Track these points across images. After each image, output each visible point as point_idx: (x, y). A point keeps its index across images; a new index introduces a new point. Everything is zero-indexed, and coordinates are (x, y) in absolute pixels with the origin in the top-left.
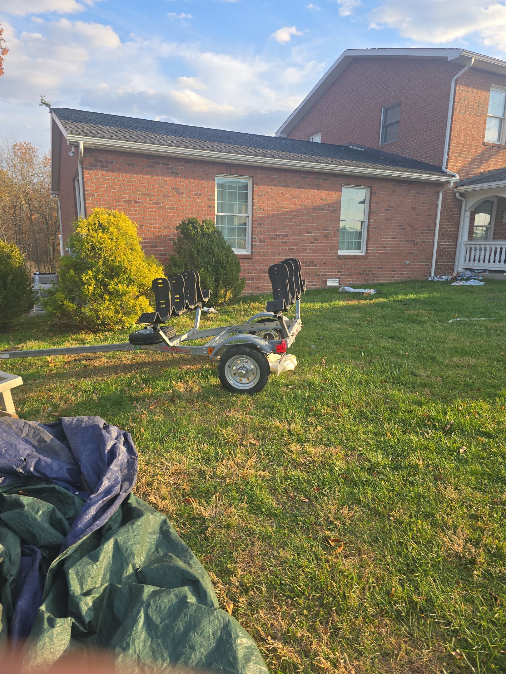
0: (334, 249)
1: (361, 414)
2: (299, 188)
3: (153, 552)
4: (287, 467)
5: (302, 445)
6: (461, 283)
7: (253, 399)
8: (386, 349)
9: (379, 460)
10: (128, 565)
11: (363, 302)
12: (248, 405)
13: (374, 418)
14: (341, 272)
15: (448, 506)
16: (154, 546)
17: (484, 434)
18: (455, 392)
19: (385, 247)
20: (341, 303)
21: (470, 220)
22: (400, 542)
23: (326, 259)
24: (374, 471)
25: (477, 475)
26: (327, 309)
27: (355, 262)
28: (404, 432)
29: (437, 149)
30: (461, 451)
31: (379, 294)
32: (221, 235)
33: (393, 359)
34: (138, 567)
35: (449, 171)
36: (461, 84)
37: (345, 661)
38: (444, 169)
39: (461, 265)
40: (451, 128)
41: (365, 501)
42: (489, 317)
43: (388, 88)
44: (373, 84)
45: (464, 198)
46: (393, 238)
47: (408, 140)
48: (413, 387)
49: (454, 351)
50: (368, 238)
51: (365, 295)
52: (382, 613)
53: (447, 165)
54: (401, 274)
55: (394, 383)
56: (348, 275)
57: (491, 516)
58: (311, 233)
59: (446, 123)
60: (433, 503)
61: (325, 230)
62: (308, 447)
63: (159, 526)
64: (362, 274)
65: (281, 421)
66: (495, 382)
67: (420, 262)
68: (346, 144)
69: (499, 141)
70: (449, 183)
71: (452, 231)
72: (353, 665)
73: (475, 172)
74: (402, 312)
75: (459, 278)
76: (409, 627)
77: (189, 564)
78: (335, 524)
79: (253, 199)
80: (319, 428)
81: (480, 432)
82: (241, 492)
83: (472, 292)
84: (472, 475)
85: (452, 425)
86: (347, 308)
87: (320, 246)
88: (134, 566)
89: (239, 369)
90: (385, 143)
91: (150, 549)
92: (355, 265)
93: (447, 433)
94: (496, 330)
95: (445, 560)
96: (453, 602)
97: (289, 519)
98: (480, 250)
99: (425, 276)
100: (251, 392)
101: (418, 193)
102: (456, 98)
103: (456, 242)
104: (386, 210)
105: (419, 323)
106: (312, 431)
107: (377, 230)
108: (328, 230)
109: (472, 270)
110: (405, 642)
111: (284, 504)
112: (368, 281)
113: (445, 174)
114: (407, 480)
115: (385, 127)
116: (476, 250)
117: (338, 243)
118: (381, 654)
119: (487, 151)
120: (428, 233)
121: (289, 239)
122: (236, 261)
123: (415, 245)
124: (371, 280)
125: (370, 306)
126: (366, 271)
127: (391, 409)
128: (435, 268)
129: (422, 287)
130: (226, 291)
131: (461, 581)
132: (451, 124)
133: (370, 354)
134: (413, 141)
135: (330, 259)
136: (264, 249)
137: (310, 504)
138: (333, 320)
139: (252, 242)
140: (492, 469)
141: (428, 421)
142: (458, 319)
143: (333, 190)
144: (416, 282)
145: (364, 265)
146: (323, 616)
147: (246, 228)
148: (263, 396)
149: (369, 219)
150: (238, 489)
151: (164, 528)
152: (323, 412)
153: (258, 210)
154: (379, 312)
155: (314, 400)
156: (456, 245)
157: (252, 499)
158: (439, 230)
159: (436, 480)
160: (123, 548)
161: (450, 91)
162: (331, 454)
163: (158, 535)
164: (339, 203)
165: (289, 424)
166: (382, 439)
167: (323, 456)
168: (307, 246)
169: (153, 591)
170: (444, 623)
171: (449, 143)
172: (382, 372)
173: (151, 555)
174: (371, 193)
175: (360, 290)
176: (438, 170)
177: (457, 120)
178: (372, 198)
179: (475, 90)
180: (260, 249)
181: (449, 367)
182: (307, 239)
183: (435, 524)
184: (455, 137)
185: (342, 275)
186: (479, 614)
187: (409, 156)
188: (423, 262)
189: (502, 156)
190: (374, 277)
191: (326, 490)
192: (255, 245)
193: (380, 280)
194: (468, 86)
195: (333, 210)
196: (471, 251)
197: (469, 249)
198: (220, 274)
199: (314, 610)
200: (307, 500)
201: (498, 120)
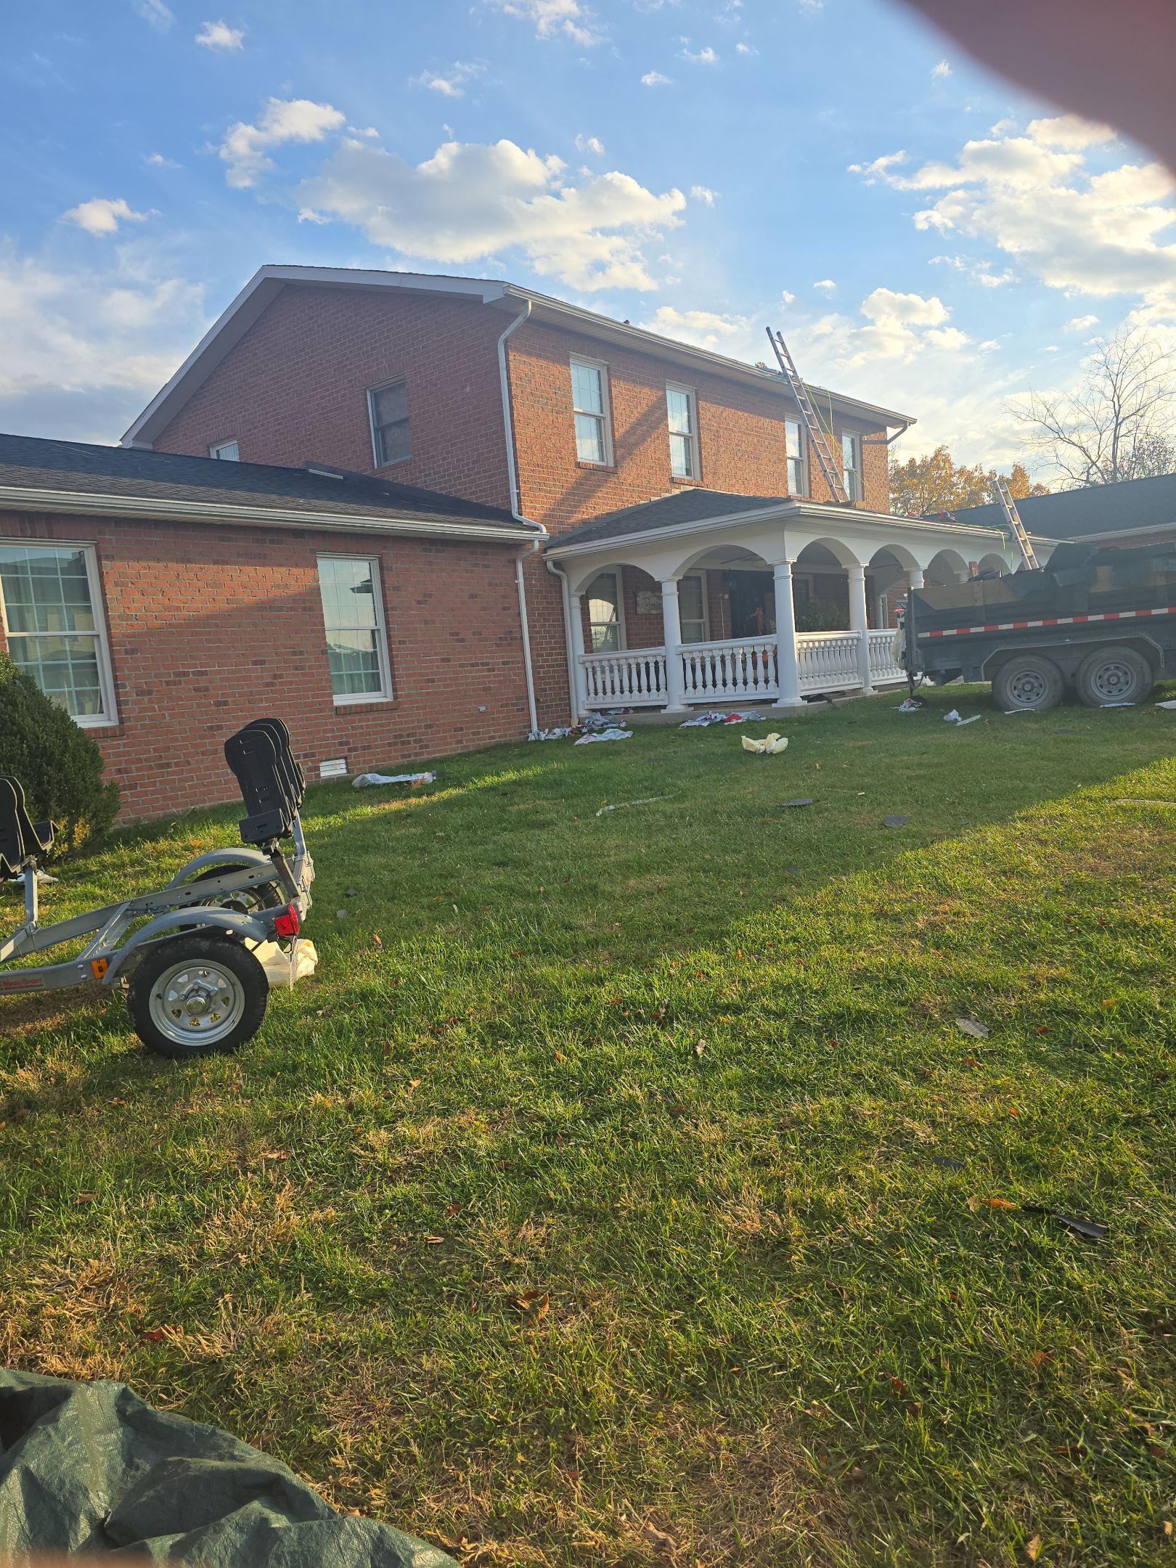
0: (323, 695)
1: (495, 1031)
2: (216, 562)
3: (124, 1472)
4: (372, 1184)
5: (389, 1130)
6: (592, 739)
7: (239, 1062)
8: (499, 887)
9: (560, 1109)
10: (74, 1518)
11: (413, 801)
12: (230, 1077)
13: (522, 1029)
14: (347, 743)
15: (711, 1156)
16: (119, 1459)
17: (726, 1009)
18: (653, 944)
19: (433, 681)
20: (368, 810)
21: (583, 614)
22: (650, 1253)
23: (307, 719)
24: (556, 1135)
25: (737, 1085)
26: (342, 828)
27: (374, 719)
28: (588, 1044)
29: (493, 475)
30: (699, 1050)
31: (443, 781)
32: (33, 686)
33: (518, 905)
34: (103, 1515)
35: (525, 518)
36: (516, 349)
37: (629, 1516)
38: (515, 514)
39: (582, 704)
40: (513, 434)
41: (559, 1198)
42: (662, 794)
43: (372, 349)
44: (339, 340)
45: (563, 570)
46: (444, 660)
47: (433, 457)
48: (576, 952)
49: (626, 868)
50: (392, 663)
51: (414, 787)
52: (664, 1395)
53: (520, 507)
54: (474, 734)
55: (537, 952)
56: (364, 748)
57: (785, 1151)
58: (263, 662)
59: (502, 424)
60: (686, 1160)
61: (294, 653)
62: (405, 1129)
63: (114, 1410)
64: (395, 744)
65: (323, 1090)
66: (712, 911)
67: (507, 705)
68: (299, 465)
69: (602, 459)
70: (532, 541)
71: (553, 637)
72: (644, 1518)
73: (573, 520)
74: (503, 810)
75: (584, 730)
76: (719, 1401)
77: (233, 1457)
78: (518, 1265)
79: (104, 594)
80: (415, 1083)
81: (718, 1007)
82: (282, 1273)
83: (617, 753)
84: (731, 1088)
85: (667, 1007)
86: (385, 819)
87: (290, 691)
88: (92, 1517)
89: (186, 997)
90: (387, 464)
91: (112, 1468)
92: (376, 726)
93: (665, 1022)
94: (682, 817)
95: (738, 1255)
96: (775, 1325)
97: (415, 1291)
98: (612, 671)
99: (521, 733)
100: (227, 1046)
101: (477, 565)
102: (512, 375)
103: (566, 660)
104: (419, 602)
105: (543, 825)
106: (402, 1093)
107: (408, 645)
108: (301, 653)
109: (604, 712)
110: (720, 1432)
111: (393, 1265)
112: (409, 756)
113: (519, 524)
114: (624, 1133)
115: (381, 430)
116: (603, 672)
117: (329, 681)
118: (688, 1473)
119: (586, 479)
120: (509, 645)
121: (211, 682)
122: (87, 744)
123: (489, 670)
124: (416, 755)
125: (433, 807)
126: (401, 736)
127: (549, 1005)
128: (537, 713)
129: (522, 756)
130: (72, 822)
131: (777, 1283)
132: (513, 427)
133: (467, 904)
134: (444, 459)
135: (317, 718)
136: (153, 709)
137: (450, 1245)
138: (366, 849)
139: (117, 695)
140: (758, 1068)
141: (624, 1010)
142: (612, 807)
143: (297, 566)
144: (507, 746)
145: (395, 723)
146: (558, 1451)
147: (95, 665)
148: (260, 1048)
149: (387, 623)
150: (275, 1270)
151: (129, 1410)
152: (413, 1046)
153: (121, 617)
154: (457, 818)
155: (384, 1026)
156: (567, 665)
157: (316, 1280)
158: (530, 638)
159: (674, 1116)
160: (49, 1485)
161: (498, 363)
162: (460, 1128)
163: (120, 1431)
164: (315, 592)
165: (346, 1092)
166: (552, 1069)
167: (443, 1137)
168: (259, 693)
169: (172, 1546)
170: (774, 1367)
171: (516, 463)
172: (507, 935)
173: (121, 1480)
174: (382, 569)
175: (401, 778)
176: (505, 517)
177: (521, 419)
178: (386, 578)
179: (543, 363)
180: (142, 710)
181: (627, 899)
182: (257, 678)
183: (699, 1197)
184: (526, 452)
185: (350, 750)
186: (823, 1329)
187: (441, 489)
188: (513, 705)
189: (612, 488)
190: (421, 747)
191: (474, 1204)
192: (126, 702)
193: (434, 752)
194: (529, 354)
195: (304, 609)
196: (594, 673)
197: (590, 670)
198: (49, 783)
199: (535, 1447)
200: (441, 1240)
201: (593, 420)
